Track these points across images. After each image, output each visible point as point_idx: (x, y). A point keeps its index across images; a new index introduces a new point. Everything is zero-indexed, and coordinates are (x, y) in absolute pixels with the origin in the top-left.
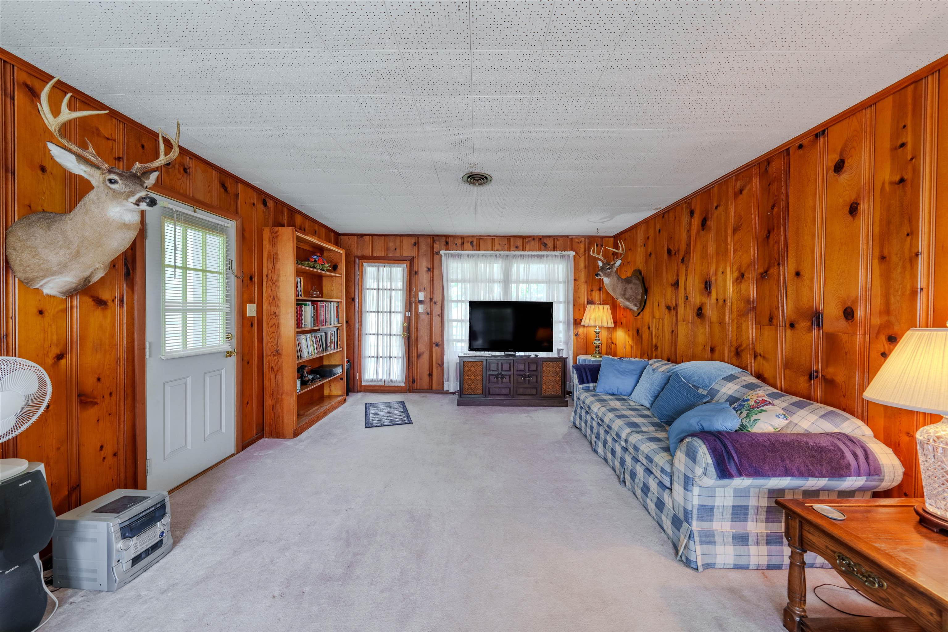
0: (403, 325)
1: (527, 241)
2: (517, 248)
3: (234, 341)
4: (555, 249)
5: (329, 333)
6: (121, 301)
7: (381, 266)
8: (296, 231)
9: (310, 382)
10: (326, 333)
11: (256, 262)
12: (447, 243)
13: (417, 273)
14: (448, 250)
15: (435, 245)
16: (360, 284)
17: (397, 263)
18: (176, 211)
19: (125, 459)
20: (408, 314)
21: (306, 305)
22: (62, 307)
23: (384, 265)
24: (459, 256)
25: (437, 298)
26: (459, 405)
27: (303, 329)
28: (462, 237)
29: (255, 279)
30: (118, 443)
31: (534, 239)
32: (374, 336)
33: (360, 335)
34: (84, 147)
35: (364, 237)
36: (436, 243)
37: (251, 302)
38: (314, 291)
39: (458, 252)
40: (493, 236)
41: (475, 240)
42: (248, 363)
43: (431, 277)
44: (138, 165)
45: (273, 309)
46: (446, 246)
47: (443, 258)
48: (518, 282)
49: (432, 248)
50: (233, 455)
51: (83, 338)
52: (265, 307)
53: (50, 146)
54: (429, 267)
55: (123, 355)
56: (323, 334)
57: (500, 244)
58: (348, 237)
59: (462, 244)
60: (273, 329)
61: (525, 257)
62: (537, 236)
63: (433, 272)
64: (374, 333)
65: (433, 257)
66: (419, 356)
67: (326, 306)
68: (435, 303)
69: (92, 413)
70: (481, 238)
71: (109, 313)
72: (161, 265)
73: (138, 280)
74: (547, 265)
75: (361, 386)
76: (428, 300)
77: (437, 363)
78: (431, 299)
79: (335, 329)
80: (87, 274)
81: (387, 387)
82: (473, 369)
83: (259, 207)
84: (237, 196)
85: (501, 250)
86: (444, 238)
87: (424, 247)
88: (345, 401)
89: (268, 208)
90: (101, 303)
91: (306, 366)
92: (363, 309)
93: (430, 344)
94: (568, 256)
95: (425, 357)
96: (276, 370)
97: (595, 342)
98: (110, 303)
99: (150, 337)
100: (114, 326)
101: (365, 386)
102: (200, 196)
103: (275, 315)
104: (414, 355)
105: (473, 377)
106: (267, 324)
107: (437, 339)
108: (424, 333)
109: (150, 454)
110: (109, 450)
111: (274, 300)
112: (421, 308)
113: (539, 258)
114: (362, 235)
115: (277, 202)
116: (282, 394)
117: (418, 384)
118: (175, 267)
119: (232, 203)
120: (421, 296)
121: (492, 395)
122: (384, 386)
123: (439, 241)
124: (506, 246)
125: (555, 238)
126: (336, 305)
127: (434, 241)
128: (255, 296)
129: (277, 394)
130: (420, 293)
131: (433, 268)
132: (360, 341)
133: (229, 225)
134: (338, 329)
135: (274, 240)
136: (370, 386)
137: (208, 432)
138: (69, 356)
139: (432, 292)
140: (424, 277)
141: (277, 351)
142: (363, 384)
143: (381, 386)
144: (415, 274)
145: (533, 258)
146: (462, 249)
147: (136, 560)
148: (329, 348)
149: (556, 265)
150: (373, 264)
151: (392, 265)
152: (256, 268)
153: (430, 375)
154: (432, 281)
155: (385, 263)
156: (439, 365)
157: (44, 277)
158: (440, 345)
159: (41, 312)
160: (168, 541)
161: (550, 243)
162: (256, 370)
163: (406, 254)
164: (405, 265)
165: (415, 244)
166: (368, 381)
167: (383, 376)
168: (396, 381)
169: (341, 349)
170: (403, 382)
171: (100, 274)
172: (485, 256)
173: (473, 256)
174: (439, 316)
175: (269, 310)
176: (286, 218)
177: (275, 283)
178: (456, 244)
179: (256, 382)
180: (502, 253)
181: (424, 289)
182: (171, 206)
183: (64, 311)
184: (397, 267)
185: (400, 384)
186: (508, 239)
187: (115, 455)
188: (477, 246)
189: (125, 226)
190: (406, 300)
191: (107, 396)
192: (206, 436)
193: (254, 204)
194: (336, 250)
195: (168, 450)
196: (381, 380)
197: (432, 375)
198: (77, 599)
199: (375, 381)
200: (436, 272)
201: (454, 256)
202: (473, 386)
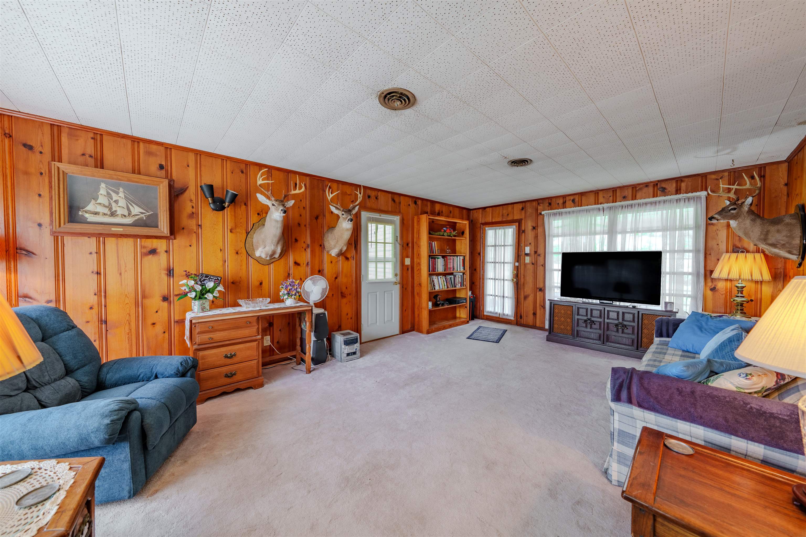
0: (513, 272)
1: (637, 189)
2: (625, 198)
3: (398, 277)
4: (678, 191)
5: (457, 276)
6: (353, 257)
7: (498, 229)
8: (429, 216)
9: (441, 305)
10: (455, 276)
11: (411, 236)
12: (550, 204)
13: (524, 231)
14: (551, 209)
15: (539, 207)
16: (484, 242)
17: (509, 225)
18: (372, 217)
19: (354, 321)
20: (517, 264)
21: (438, 258)
22: (337, 260)
23: (499, 227)
24: (560, 214)
25: (540, 251)
26: (548, 340)
27: (436, 272)
28: (564, 197)
29: (410, 245)
30: (352, 314)
31: (647, 186)
32: (492, 280)
33: (483, 279)
34: (337, 204)
35: (486, 209)
36: (540, 206)
37: (408, 257)
38: (448, 249)
39: (559, 210)
40: (595, 191)
41: (577, 198)
42: (406, 289)
43: (535, 234)
44: (351, 205)
45: (418, 261)
46: (549, 206)
47: (545, 217)
48: (624, 232)
49: (537, 210)
50: (398, 335)
51: (342, 272)
52: (415, 260)
53: (330, 206)
54: (534, 226)
55: (354, 280)
56: (453, 276)
57: (604, 197)
58: (476, 211)
59: (564, 203)
60: (418, 272)
61: (633, 206)
62: (651, 182)
63: (537, 230)
64: (492, 278)
65: (537, 217)
66: (526, 297)
67: (453, 259)
68: (539, 255)
69: (344, 300)
70: (583, 195)
71: (349, 262)
72: (367, 242)
73: (358, 249)
74: (665, 212)
75: (484, 315)
76: (533, 252)
77: (540, 305)
78: (536, 252)
79: (461, 274)
80: (340, 248)
81: (501, 318)
82: (563, 312)
83: (412, 205)
84: (400, 203)
85: (606, 203)
86: (547, 201)
87: (530, 210)
88: (468, 322)
89: (418, 205)
90: (347, 259)
91: (439, 295)
92: (486, 261)
93: (534, 288)
94: (699, 198)
95: (531, 299)
96: (419, 295)
97: (736, 299)
98: (350, 259)
99: (363, 273)
100: (351, 267)
101: (487, 316)
102: (383, 208)
103: (419, 264)
104: (522, 297)
105: (562, 319)
106: (416, 269)
107: (540, 285)
108: (530, 279)
109: (363, 322)
110: (349, 316)
111: (419, 255)
112: (528, 259)
113: (654, 205)
114: (484, 208)
115: (422, 200)
116: (422, 309)
117: (525, 320)
118: (371, 242)
119: (398, 207)
120: (527, 250)
121: (580, 337)
122: (499, 318)
123: (543, 203)
124: (611, 198)
125: (679, 180)
126: (462, 258)
127: (539, 204)
128: (410, 254)
129: (420, 308)
130: (526, 248)
131: (537, 226)
132: (483, 283)
133: (395, 219)
134: (463, 274)
135: (419, 222)
136: (489, 316)
137: (386, 320)
138: (338, 278)
139: (536, 246)
140: (530, 234)
141: (420, 284)
142: (485, 314)
143: (497, 317)
144: (523, 232)
145: (644, 205)
146: (564, 207)
147: (348, 355)
148: (457, 286)
149: (678, 211)
150: (492, 228)
151: (505, 227)
152: (411, 239)
153: (535, 314)
154: (536, 237)
155: (500, 226)
156: (542, 306)
157: (331, 250)
158: (542, 290)
159: (331, 262)
160: (358, 353)
161: (672, 187)
162: (410, 293)
163: (516, 218)
164: (515, 227)
165: (523, 209)
166: (488, 312)
167: (498, 310)
168: (507, 315)
169: (465, 287)
170: (512, 317)
171: (345, 248)
172: (587, 211)
173: (573, 212)
174: (542, 265)
175: (417, 261)
176: (429, 208)
177: (419, 246)
178: (558, 204)
179: (410, 300)
180: (605, 205)
181: (530, 244)
182: (370, 216)
183: (337, 262)
184: (509, 228)
185: (510, 318)
186: (613, 191)
187: (351, 318)
188: (579, 202)
189: (347, 230)
190: (515, 253)
191: (349, 295)
192: (385, 321)
193: (409, 205)
194: (461, 222)
195: (369, 323)
196: (497, 313)
197: (536, 314)
198: (334, 361)
199: (493, 313)
200: (540, 230)
201: (555, 214)
202: (562, 327)
